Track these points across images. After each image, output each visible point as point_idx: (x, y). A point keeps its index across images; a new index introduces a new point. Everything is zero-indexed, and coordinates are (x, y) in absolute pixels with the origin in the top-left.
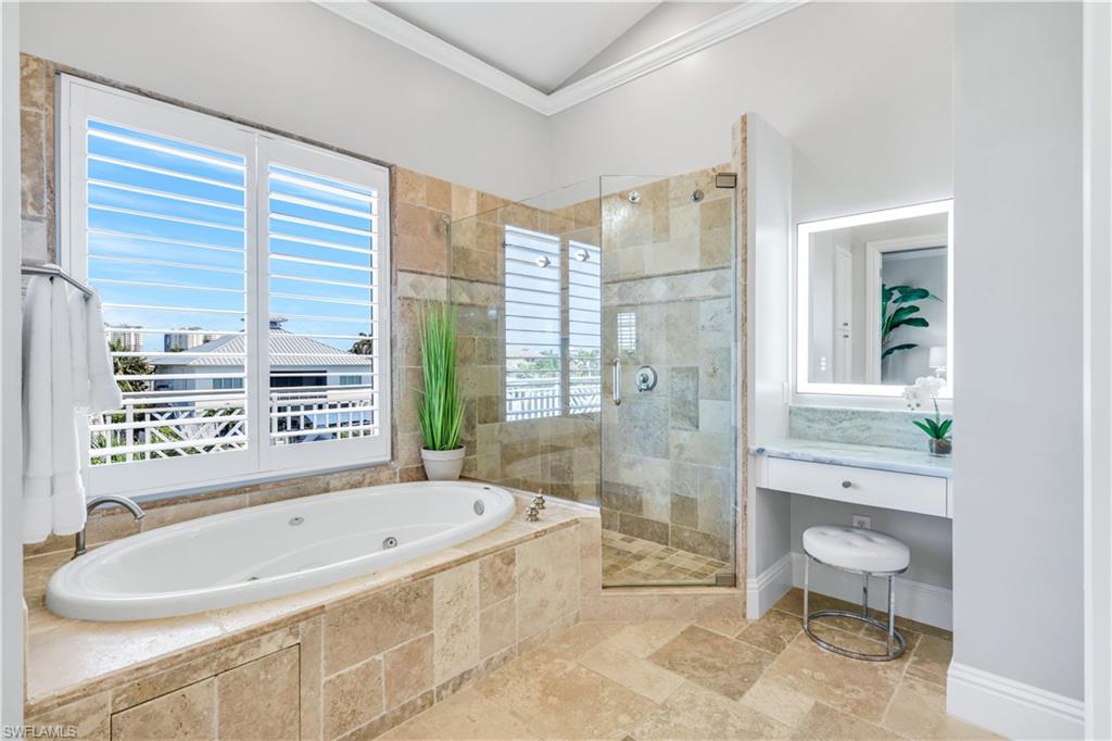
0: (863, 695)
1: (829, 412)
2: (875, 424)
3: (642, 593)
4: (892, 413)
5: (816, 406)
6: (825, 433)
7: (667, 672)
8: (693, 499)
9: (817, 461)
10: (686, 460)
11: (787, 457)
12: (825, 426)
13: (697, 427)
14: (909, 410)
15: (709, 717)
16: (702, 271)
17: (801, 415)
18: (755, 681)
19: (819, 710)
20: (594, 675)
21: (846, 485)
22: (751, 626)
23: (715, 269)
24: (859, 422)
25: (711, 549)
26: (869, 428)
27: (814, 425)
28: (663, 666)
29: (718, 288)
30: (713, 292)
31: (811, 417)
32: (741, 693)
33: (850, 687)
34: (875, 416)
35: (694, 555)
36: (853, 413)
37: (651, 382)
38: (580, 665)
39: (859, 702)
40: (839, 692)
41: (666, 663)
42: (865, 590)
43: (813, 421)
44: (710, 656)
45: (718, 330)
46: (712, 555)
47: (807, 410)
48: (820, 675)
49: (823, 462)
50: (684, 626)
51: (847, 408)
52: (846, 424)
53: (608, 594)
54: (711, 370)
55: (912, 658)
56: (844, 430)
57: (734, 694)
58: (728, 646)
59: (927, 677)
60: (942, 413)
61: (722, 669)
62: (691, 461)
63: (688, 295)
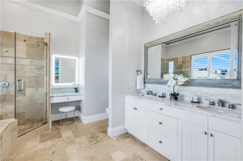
0: (75, 127)
1: (58, 88)
2: (66, 90)
3: (28, 134)
4: (69, 88)
5: (56, 87)
6: (58, 92)
7: (46, 142)
8: (23, 113)
9: (64, 96)
10: (21, 103)
11: (58, 96)
12: (58, 91)
13: (25, 95)
14: (73, 87)
15: (61, 141)
16: (26, 59)
17: (53, 89)
18: (61, 134)
19: (73, 131)
20: (31, 153)
21: (68, 99)
22: (51, 129)
23: (31, 59)
24: (64, 89)
25: (29, 122)
26: (65, 90)
27: (56, 91)
28: (44, 142)
29: (32, 63)
30: (30, 64)
31: (55, 89)
32: (62, 136)
33: (73, 127)
34: (66, 88)
35: (24, 125)
36: (63, 88)
37: (7, 85)
38: (25, 154)
39: (76, 128)
40: (73, 128)
41: (44, 141)
42: (66, 116)
43: (55, 90)
44: (50, 136)
45: (32, 73)
46: (30, 123)
47: (54, 88)
48: (68, 128)
49: (65, 96)
50: (39, 136)
51: (62, 87)
52: (61, 90)
53: (19, 138)
54: (30, 82)
55: (76, 121)
56: (61, 91)
57: (61, 137)
58: (51, 133)
59: (79, 122)
60: (76, 87)
61: (55, 136)
62: (23, 103)
63: (22, 64)
